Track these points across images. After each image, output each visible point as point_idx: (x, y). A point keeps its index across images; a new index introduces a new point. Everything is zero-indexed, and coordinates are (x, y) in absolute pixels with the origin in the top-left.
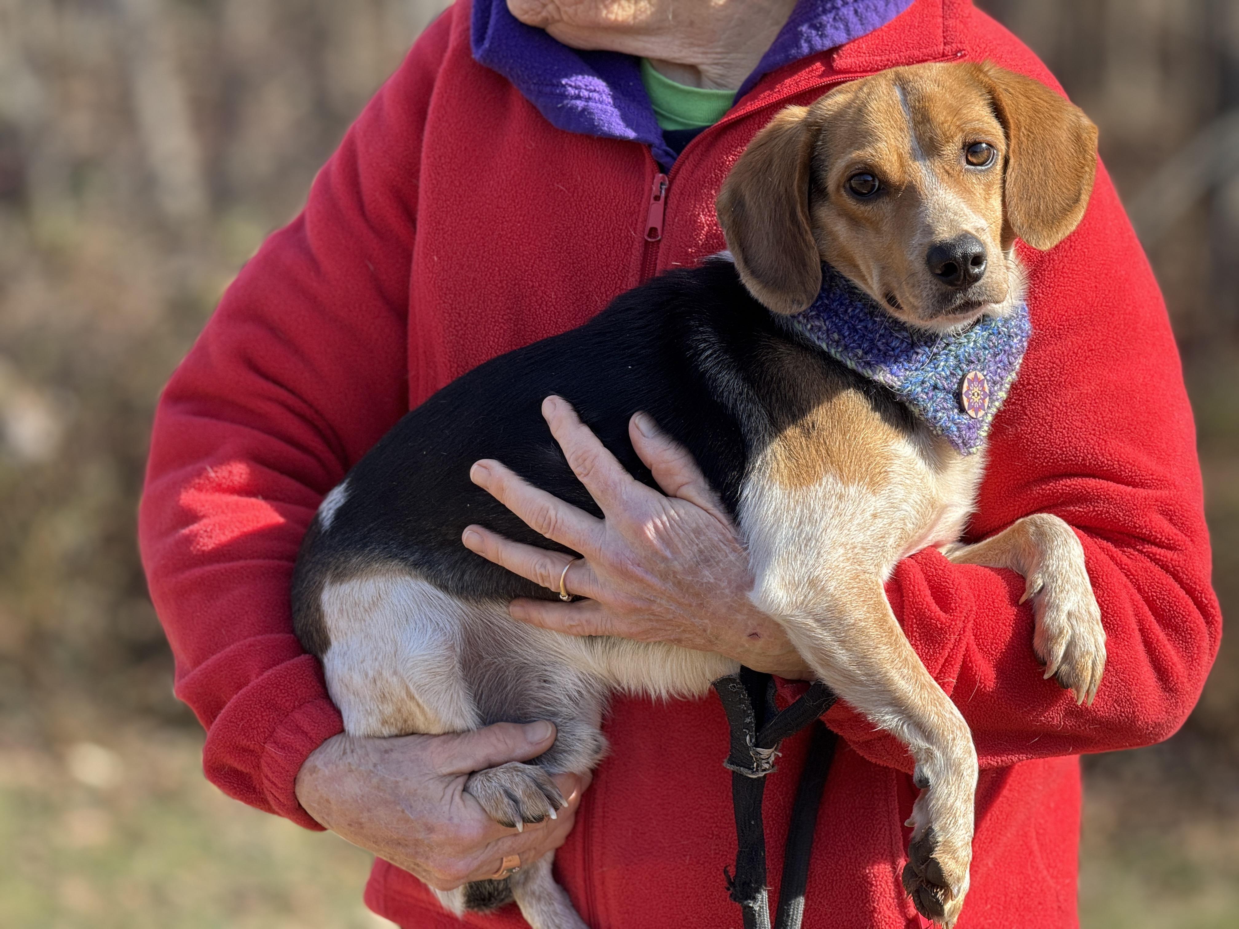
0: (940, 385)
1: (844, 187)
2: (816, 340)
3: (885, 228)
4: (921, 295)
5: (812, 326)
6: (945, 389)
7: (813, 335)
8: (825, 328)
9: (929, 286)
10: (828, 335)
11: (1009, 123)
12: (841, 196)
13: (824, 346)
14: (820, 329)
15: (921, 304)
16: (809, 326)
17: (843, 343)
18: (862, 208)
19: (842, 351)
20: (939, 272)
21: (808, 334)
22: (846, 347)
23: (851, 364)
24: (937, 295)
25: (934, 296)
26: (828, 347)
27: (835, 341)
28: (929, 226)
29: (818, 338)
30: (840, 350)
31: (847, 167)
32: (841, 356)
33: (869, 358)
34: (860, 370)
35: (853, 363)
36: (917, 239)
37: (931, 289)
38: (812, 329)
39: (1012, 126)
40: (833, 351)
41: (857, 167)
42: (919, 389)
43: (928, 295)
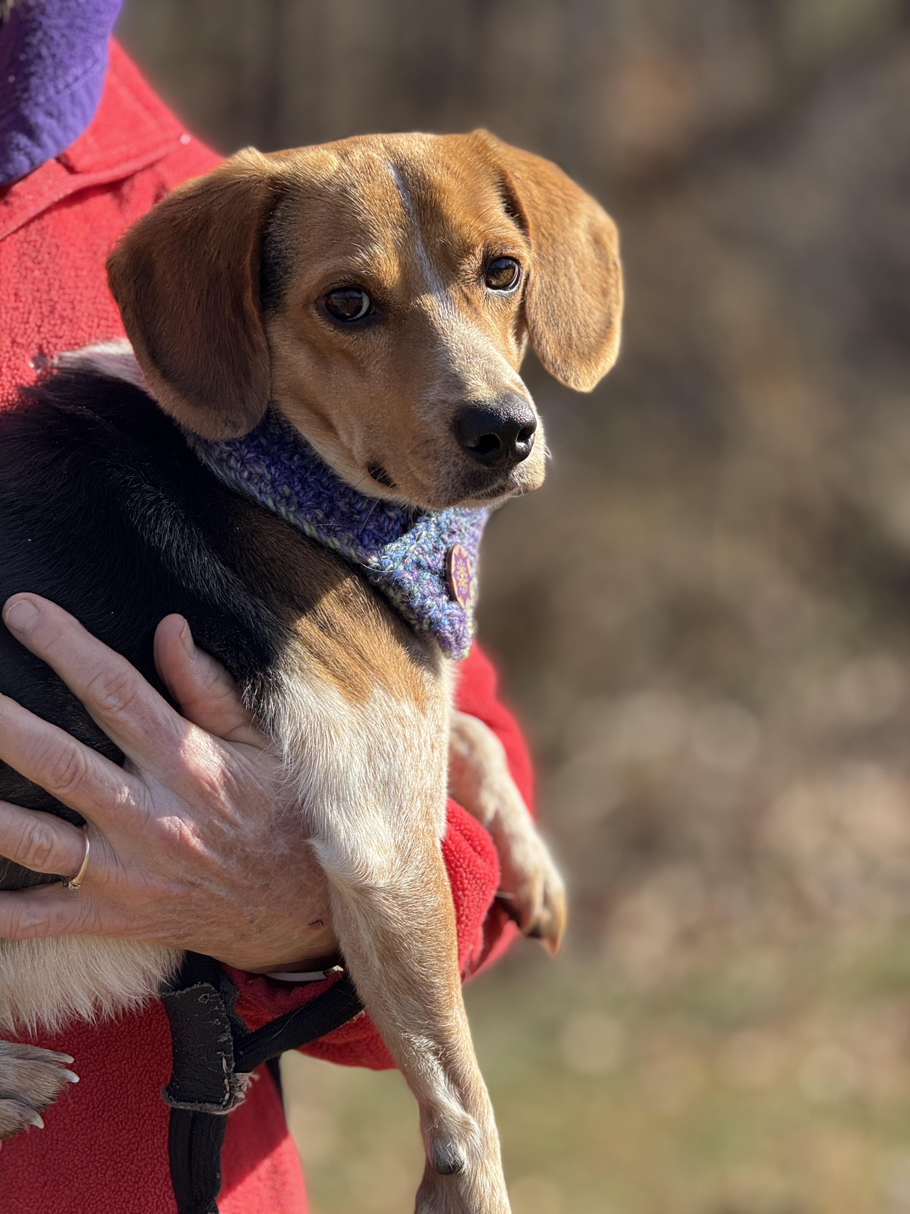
0: (424, 563)
1: (316, 302)
2: (258, 495)
3: (375, 369)
4: (438, 472)
5: (250, 474)
6: (429, 567)
7: (251, 487)
8: (269, 477)
9: (453, 459)
10: (273, 487)
11: (526, 221)
12: (310, 316)
13: (270, 503)
14: (262, 477)
15: (435, 483)
16: (246, 474)
17: (295, 499)
18: (342, 336)
19: (294, 512)
20: (472, 445)
21: (244, 485)
22: (300, 505)
23: (309, 529)
24: (463, 474)
25: (458, 474)
26: (275, 505)
27: (285, 497)
28: (456, 376)
29: (260, 492)
30: (293, 509)
31: (327, 276)
32: (295, 517)
33: (332, 523)
34: (324, 538)
35: (313, 528)
36: (435, 392)
37: (455, 465)
38: (249, 479)
39: (531, 225)
40: (283, 510)
41: (342, 278)
42: (401, 568)
43: (449, 473)
